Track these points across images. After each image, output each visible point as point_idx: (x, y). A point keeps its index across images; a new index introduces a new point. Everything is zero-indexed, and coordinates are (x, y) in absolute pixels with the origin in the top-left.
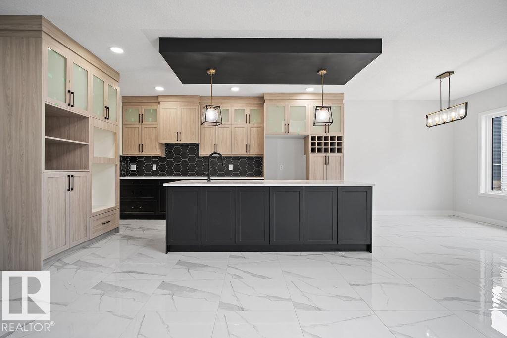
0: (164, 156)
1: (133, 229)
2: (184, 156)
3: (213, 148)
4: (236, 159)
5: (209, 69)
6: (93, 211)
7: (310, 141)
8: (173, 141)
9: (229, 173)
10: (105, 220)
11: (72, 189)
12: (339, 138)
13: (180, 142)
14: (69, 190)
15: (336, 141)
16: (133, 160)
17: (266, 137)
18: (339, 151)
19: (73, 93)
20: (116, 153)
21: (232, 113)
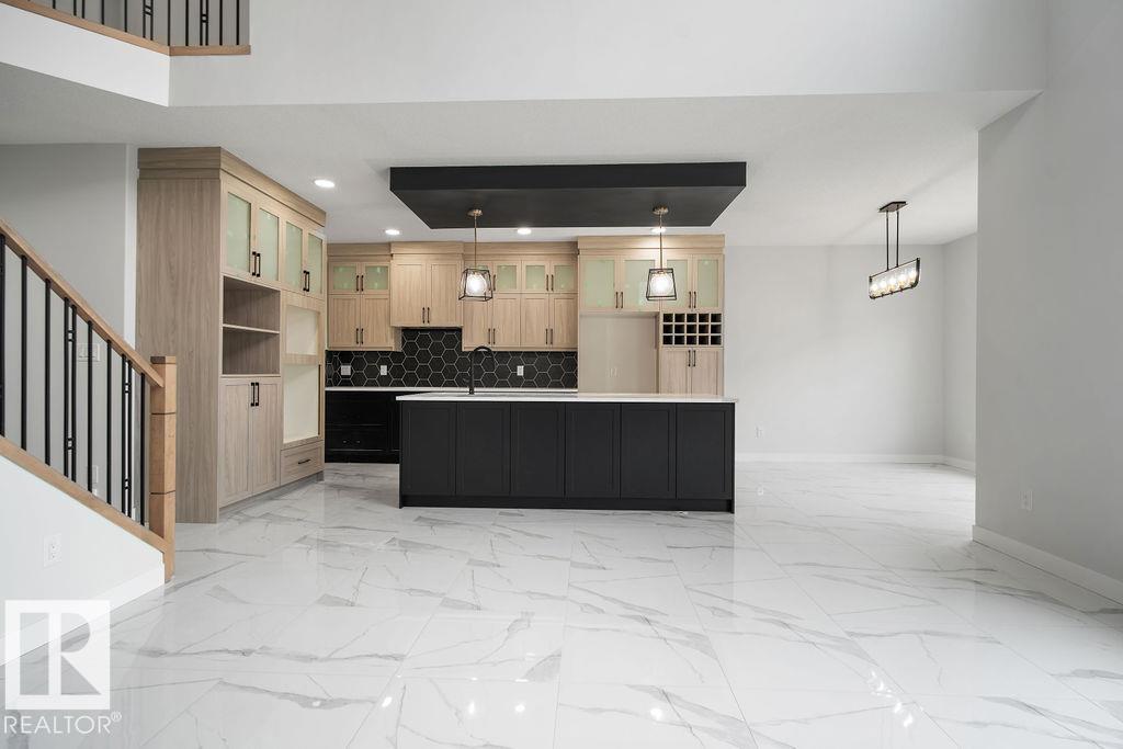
0: (400, 350)
1: (346, 476)
2: (437, 350)
3: (487, 335)
4: (529, 355)
5: (471, 209)
6: (285, 441)
7: (662, 323)
8: (417, 323)
9: (516, 382)
10: (303, 458)
11: (257, 404)
12: (716, 318)
13: (427, 325)
14: (252, 405)
15: (710, 323)
16: (345, 357)
17: (581, 316)
18: (716, 341)
19: (259, 255)
20: (319, 345)
21: (521, 271)
